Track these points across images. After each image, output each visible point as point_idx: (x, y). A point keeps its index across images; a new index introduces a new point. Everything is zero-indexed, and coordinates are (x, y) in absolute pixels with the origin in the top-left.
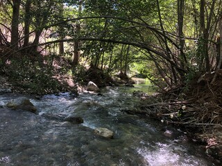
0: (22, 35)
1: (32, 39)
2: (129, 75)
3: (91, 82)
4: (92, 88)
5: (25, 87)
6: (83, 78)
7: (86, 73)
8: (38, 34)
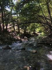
0: (2, 27)
1: (5, 28)
2: (36, 33)
4: (25, 38)
5: (6, 42)
6: (22, 36)
7: (23, 34)
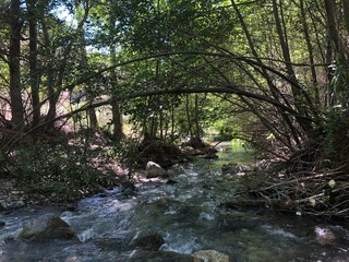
0: (28, 106)
1: (45, 109)
3: (151, 163)
4: (153, 171)
5: (47, 192)
6: (137, 156)
7: (140, 149)
8: (53, 100)
